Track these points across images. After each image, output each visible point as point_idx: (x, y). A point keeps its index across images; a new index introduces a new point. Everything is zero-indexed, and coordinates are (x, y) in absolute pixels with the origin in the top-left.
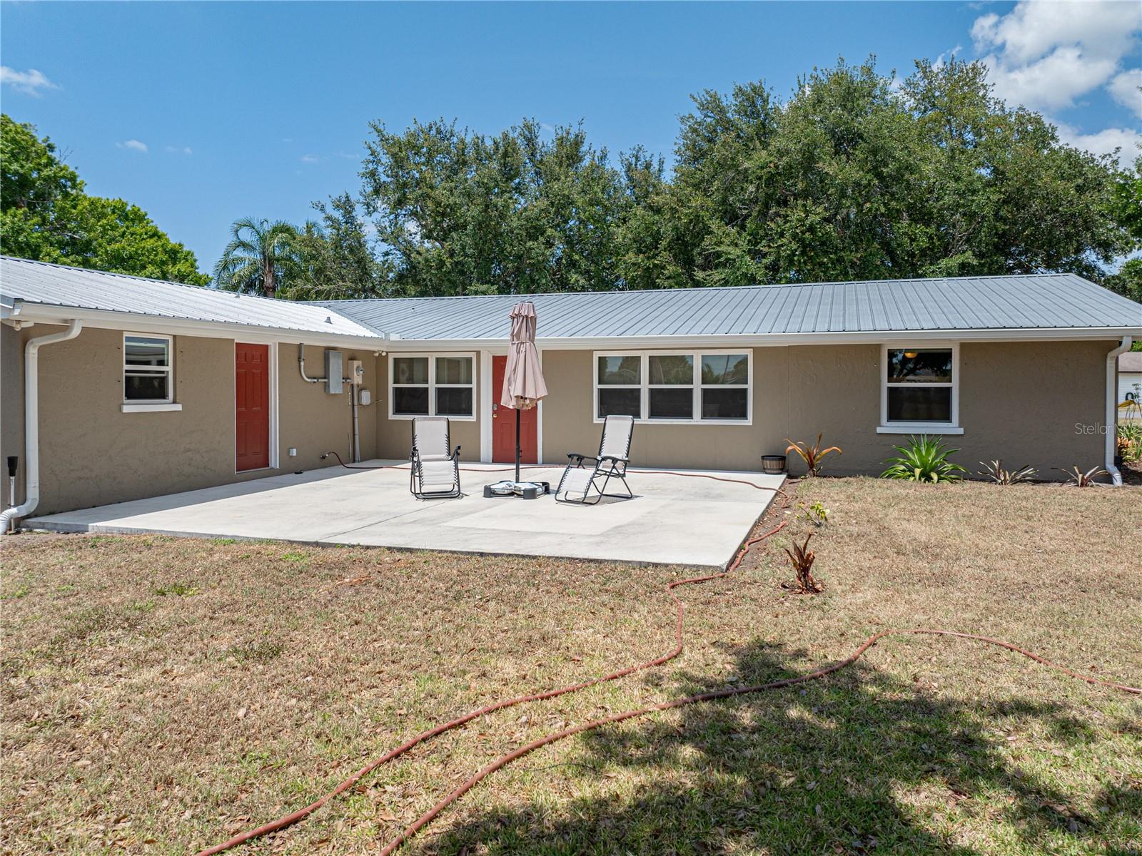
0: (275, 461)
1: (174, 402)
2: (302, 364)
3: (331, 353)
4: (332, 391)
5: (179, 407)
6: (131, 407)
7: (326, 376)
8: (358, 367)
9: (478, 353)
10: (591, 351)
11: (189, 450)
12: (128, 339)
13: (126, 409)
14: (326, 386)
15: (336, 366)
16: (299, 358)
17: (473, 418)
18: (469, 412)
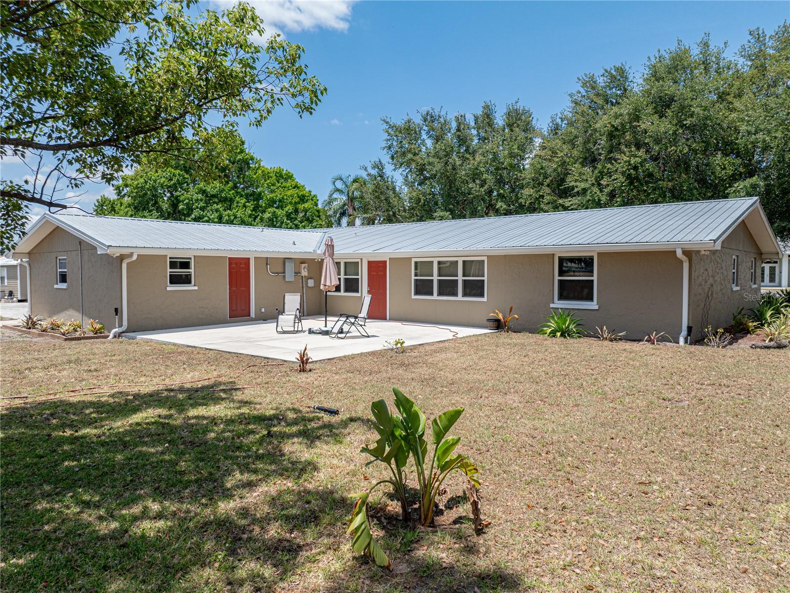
0: (253, 315)
1: (195, 286)
2: (268, 266)
3: (286, 260)
4: (287, 280)
5: (196, 288)
6: (171, 288)
7: (284, 273)
8: (305, 267)
9: (362, 259)
10: (411, 258)
11: (202, 307)
12: (170, 258)
13: (168, 289)
14: (284, 277)
15: (290, 268)
16: (267, 264)
17: (359, 295)
18: (357, 291)
